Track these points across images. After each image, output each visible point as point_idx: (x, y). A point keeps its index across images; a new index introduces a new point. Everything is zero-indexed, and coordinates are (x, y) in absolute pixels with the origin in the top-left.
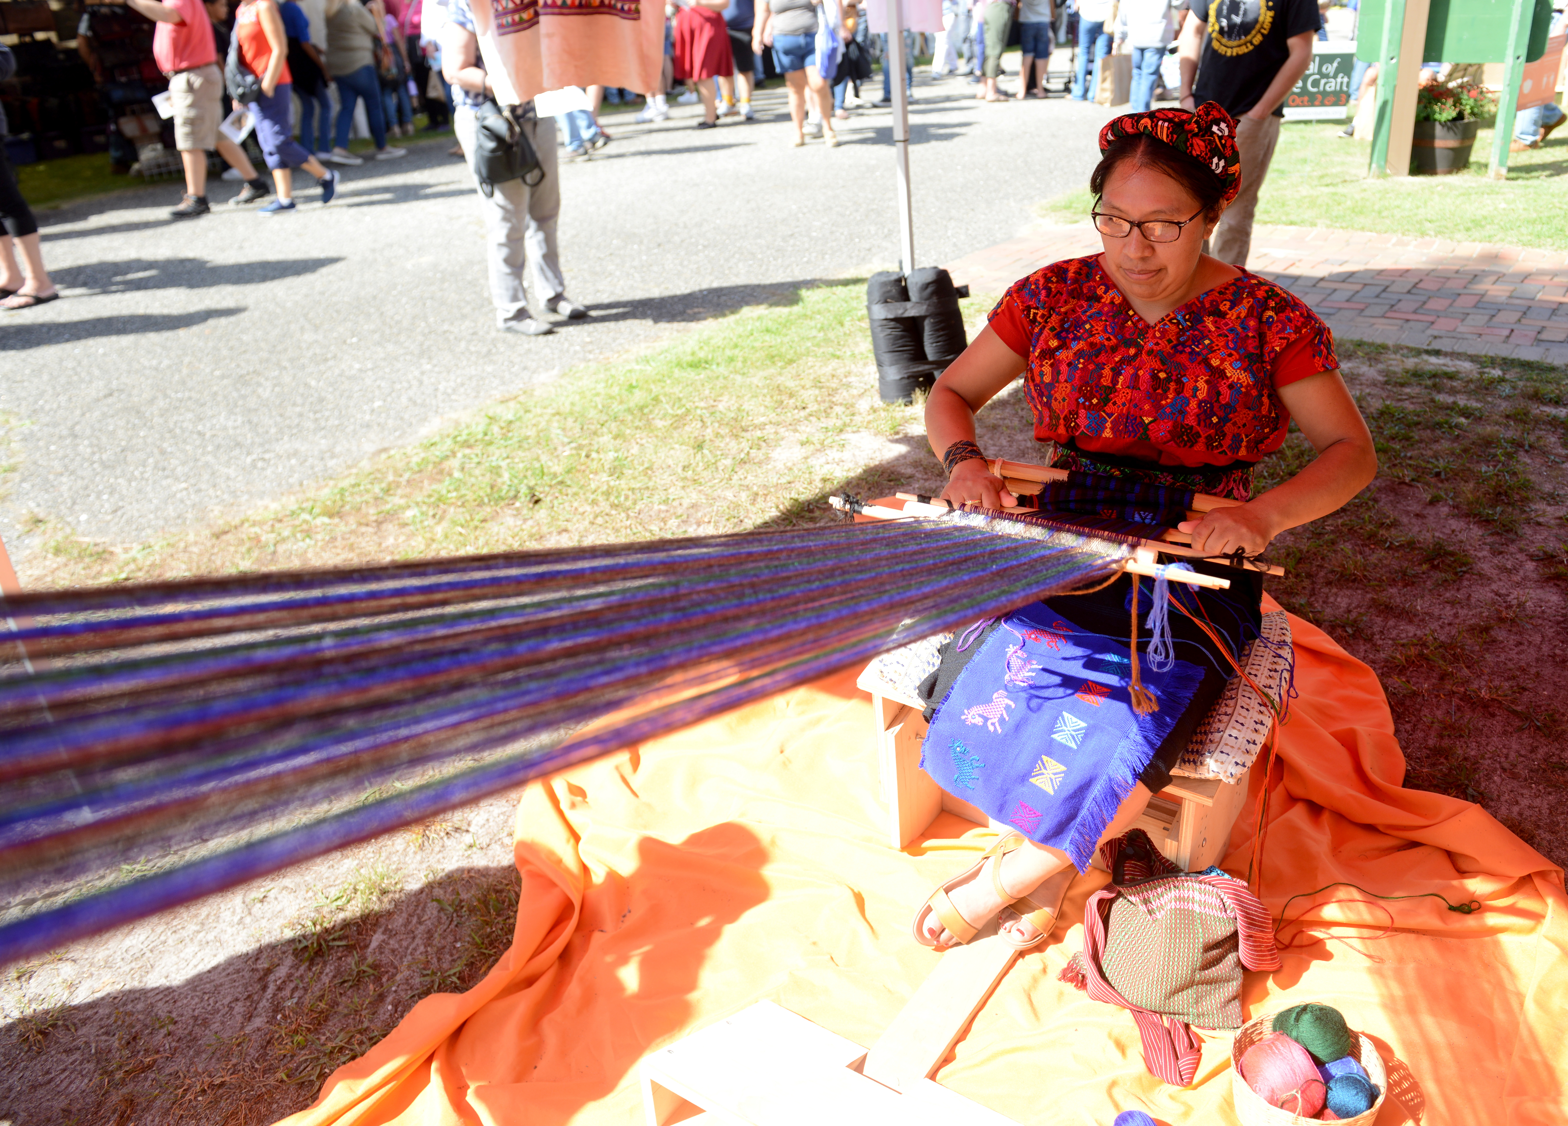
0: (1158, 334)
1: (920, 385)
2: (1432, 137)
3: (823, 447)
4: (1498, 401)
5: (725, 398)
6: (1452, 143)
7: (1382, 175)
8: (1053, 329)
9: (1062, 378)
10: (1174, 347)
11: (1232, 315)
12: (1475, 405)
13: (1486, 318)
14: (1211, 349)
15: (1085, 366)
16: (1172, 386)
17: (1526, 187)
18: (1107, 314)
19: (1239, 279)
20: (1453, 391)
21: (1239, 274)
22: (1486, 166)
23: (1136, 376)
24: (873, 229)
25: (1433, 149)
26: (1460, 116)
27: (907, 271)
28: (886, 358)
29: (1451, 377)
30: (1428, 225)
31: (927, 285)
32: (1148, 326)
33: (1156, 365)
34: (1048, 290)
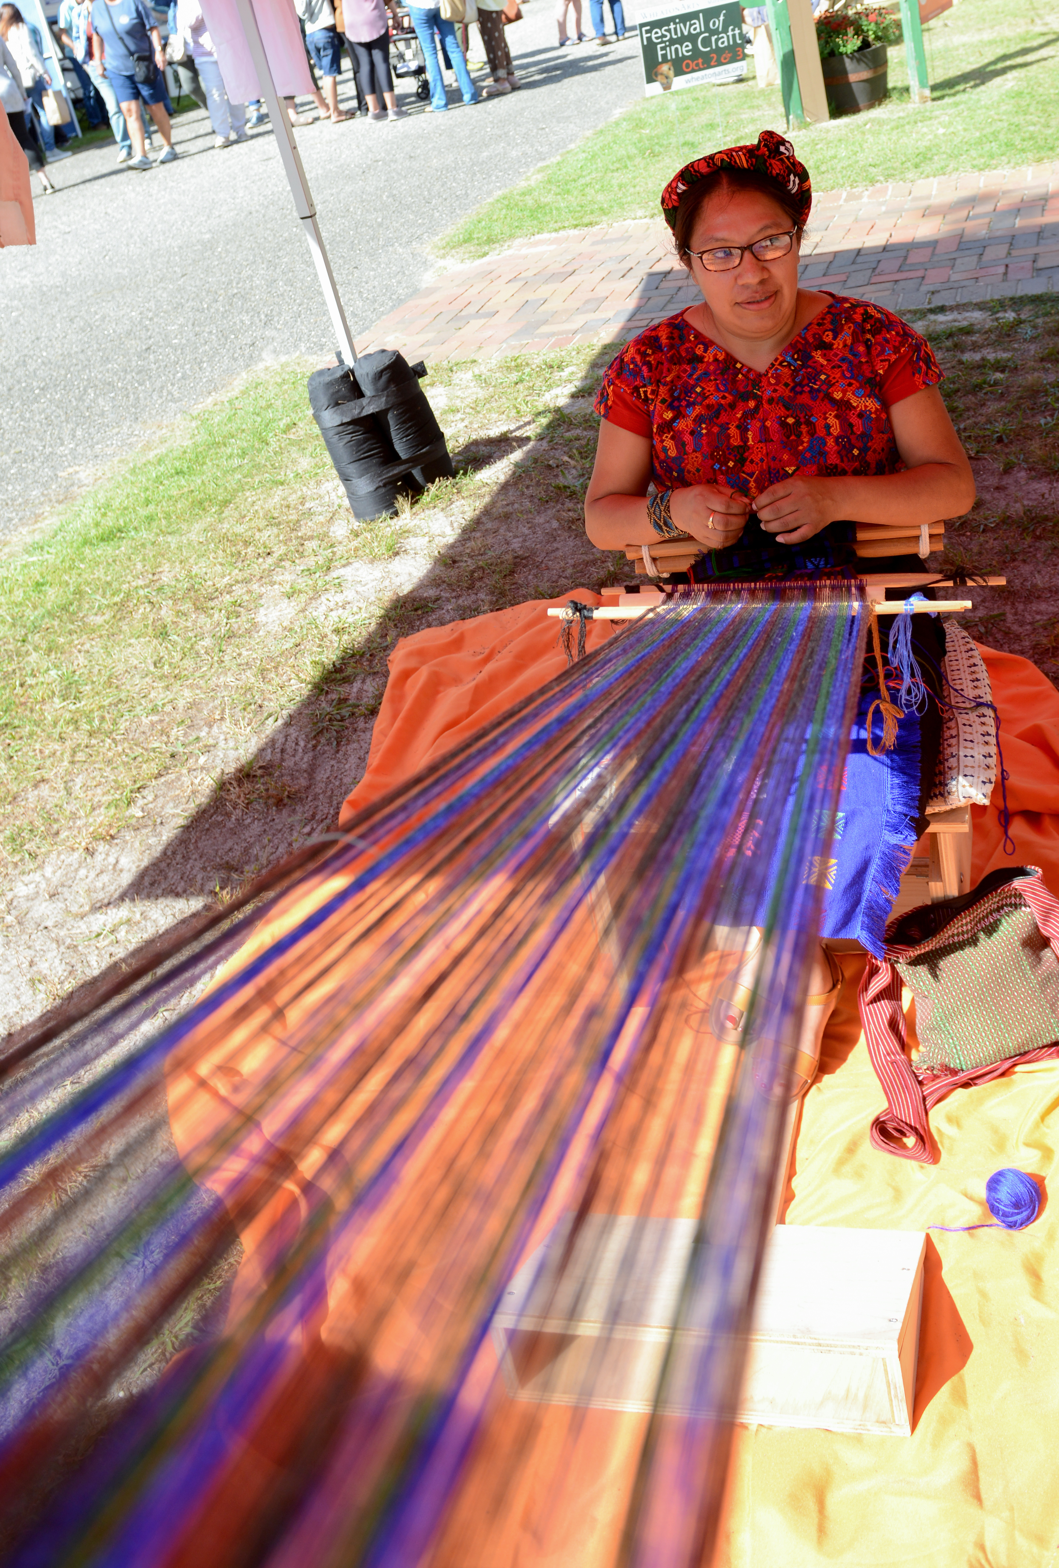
0: (773, 381)
1: (399, 491)
2: (845, 73)
3: (316, 595)
4: (1026, 346)
5: (166, 567)
6: (866, 74)
7: (806, 126)
8: (663, 401)
9: (689, 449)
10: (793, 390)
11: (838, 344)
12: (1006, 355)
13: (975, 258)
14: (829, 383)
15: (709, 431)
16: (804, 429)
17: (957, 104)
18: (714, 371)
19: (830, 307)
20: (975, 347)
21: (830, 300)
22: (907, 89)
23: (764, 428)
24: (246, 318)
25: (849, 84)
26: (866, 44)
27: (349, 362)
28: (352, 469)
29: (968, 331)
30: (872, 170)
31: (380, 374)
32: (759, 375)
33: (782, 412)
34: (648, 364)
